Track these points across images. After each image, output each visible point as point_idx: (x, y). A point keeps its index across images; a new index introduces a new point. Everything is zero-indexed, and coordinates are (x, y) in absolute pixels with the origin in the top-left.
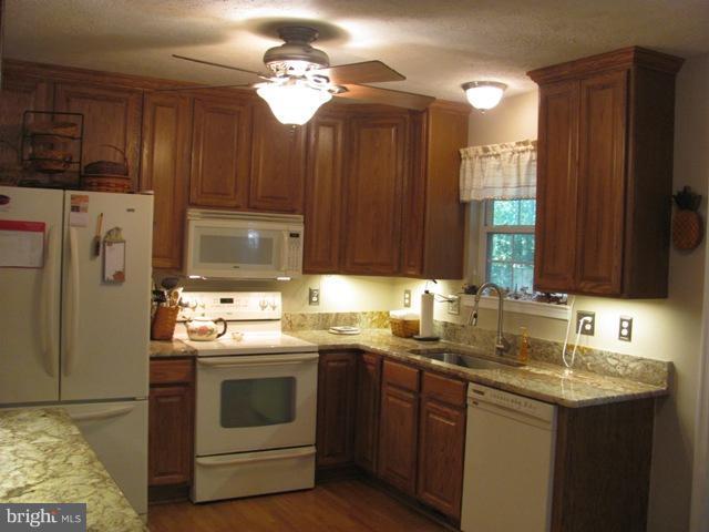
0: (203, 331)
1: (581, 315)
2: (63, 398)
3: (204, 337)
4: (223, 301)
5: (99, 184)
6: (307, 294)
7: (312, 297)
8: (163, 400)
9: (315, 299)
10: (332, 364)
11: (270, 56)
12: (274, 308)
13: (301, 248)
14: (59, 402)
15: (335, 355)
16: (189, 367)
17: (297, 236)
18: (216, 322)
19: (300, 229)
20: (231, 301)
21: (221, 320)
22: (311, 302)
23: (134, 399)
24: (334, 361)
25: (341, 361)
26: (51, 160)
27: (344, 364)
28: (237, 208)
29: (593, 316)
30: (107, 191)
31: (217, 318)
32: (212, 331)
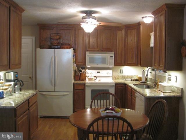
0: (90, 79)
1: (169, 75)
2: (55, 91)
3: (91, 80)
4: (98, 72)
5: (63, 47)
6: (120, 71)
7: (121, 72)
8: (78, 93)
9: (122, 72)
10: (119, 87)
11: (83, 18)
12: (110, 74)
13: (113, 60)
14: (54, 92)
15: (120, 85)
16: (84, 86)
17: (112, 57)
18: (94, 77)
19: (113, 55)
20: (99, 72)
21: (95, 76)
22: (121, 73)
23: (69, 92)
24: (119, 86)
25: (122, 86)
26: (54, 43)
27: (122, 87)
28: (98, 51)
29: (171, 76)
30: (64, 49)
31: (94, 76)
32: (92, 79)
